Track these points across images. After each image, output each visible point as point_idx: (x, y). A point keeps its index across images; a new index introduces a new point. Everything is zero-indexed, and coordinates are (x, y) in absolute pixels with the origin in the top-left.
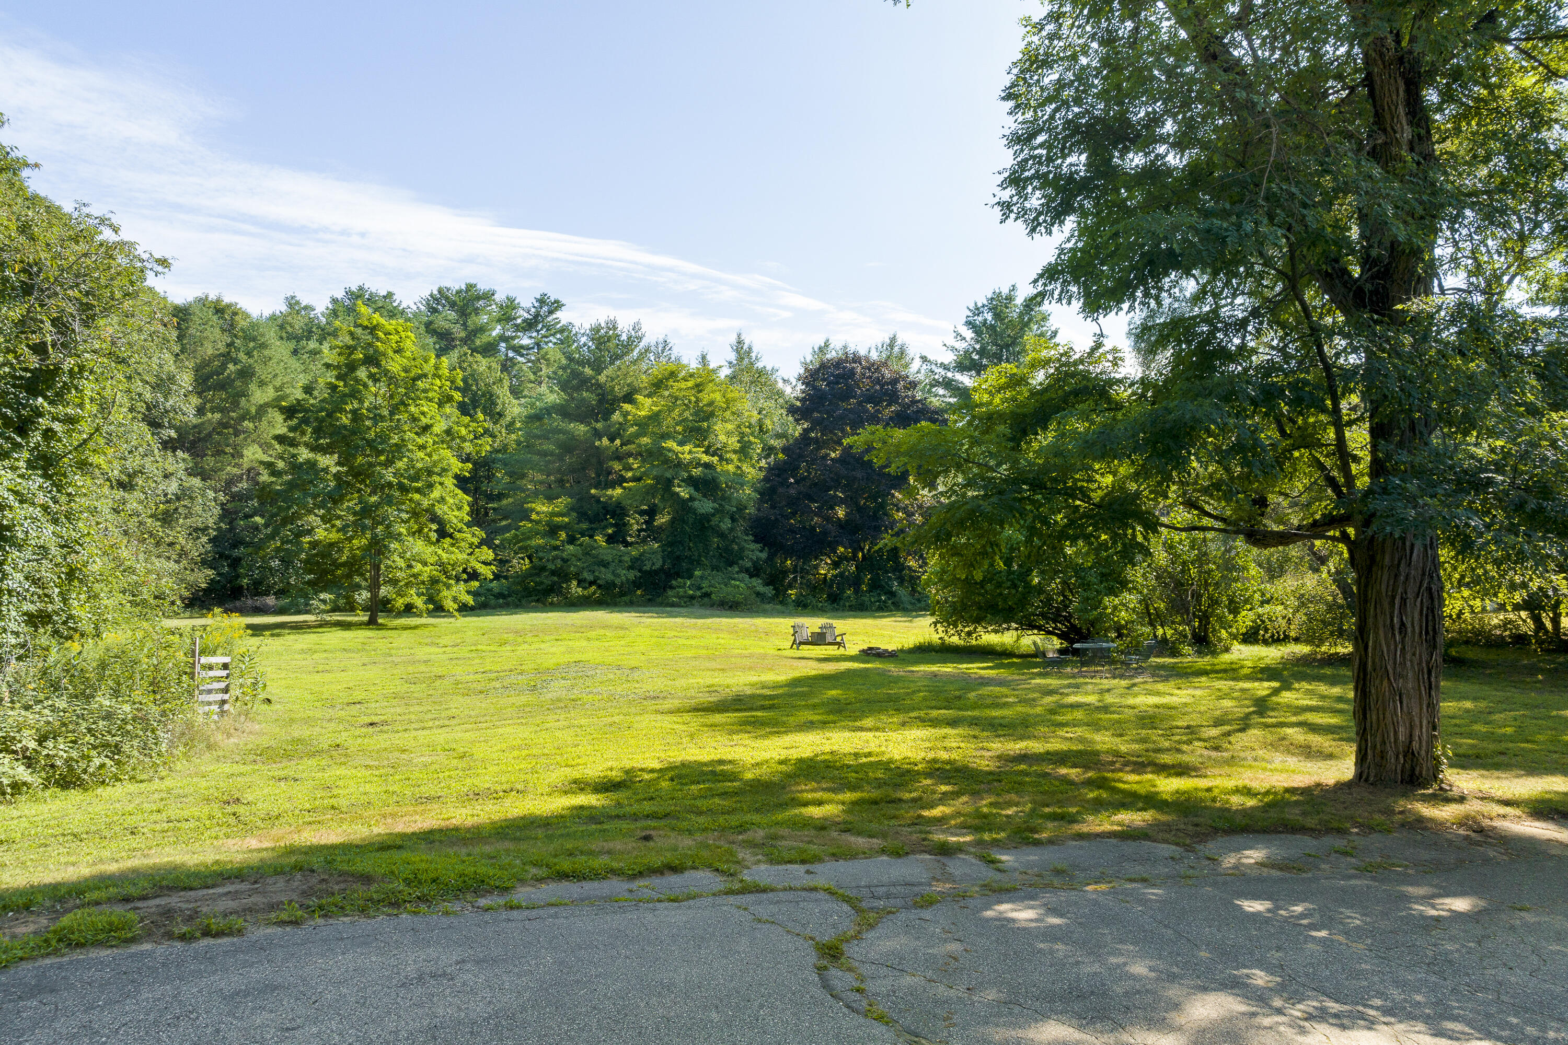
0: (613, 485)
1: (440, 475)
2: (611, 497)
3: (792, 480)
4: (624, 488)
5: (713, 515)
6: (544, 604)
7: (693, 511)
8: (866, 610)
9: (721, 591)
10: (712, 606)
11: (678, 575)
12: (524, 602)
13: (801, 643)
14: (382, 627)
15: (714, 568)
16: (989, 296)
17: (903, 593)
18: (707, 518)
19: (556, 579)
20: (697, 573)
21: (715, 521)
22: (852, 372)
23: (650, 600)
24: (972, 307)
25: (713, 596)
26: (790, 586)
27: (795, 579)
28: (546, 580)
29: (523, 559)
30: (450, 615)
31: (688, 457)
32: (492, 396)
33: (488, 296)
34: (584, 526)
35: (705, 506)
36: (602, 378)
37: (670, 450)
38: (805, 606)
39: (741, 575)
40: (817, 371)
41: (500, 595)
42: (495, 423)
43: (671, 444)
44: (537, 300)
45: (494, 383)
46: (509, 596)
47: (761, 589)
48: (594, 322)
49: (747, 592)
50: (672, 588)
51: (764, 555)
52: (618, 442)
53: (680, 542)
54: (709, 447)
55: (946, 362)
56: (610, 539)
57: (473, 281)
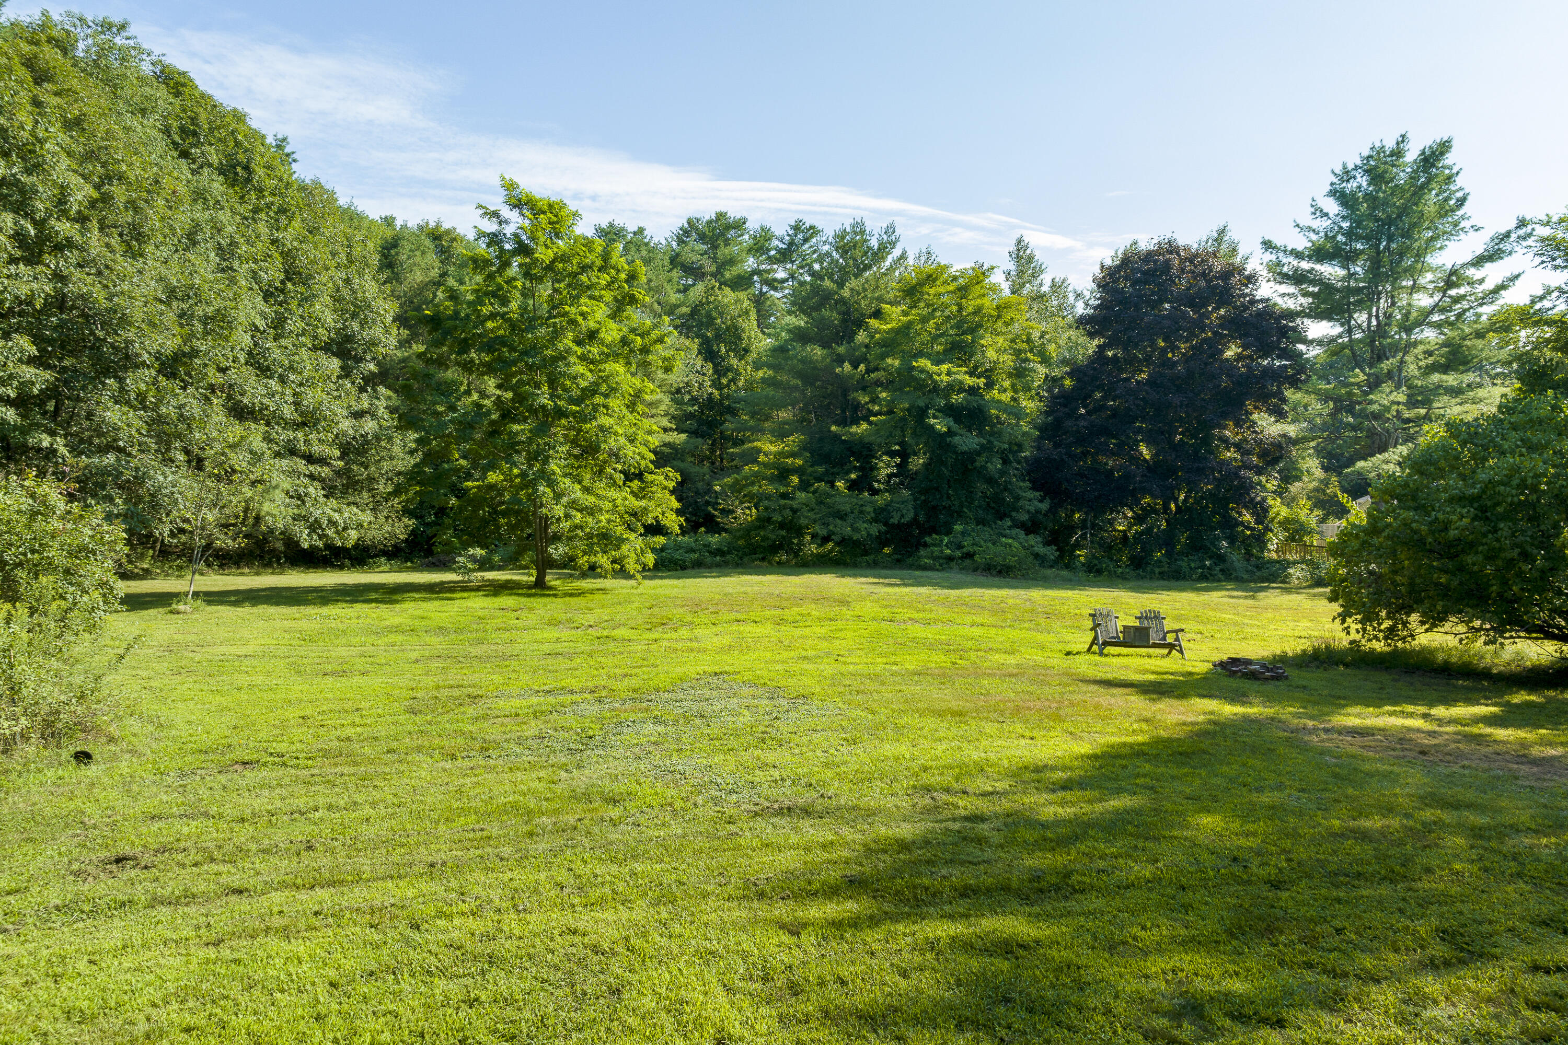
0: (856, 422)
1: (606, 396)
2: (852, 434)
3: (1083, 411)
4: (870, 423)
5: (979, 454)
6: (770, 563)
7: (950, 448)
8: (1184, 578)
9: (988, 551)
10: (975, 570)
11: (933, 530)
12: (746, 559)
13: (1106, 644)
14: (552, 592)
15: (981, 522)
16: (1366, 153)
17: (1236, 558)
18: (970, 457)
19: (784, 533)
20: (958, 528)
21: (980, 461)
22: (1167, 265)
23: (898, 561)
24: (1338, 170)
25: (977, 557)
26: (1077, 546)
27: (1083, 536)
28: (772, 534)
29: (749, 508)
30: (630, 577)
31: (945, 378)
32: (737, 330)
33: (739, 225)
34: (820, 469)
35: (968, 441)
36: (846, 293)
37: (922, 371)
38: (1099, 572)
39: (1015, 531)
40: (1118, 268)
41: (719, 552)
42: (740, 360)
43: (924, 363)
44: (792, 227)
45: (740, 316)
46: (729, 552)
47: (1041, 549)
48: (838, 227)
49: (1022, 553)
50: (926, 545)
51: (1044, 506)
52: (862, 367)
53: (937, 489)
54: (976, 368)
55: (1300, 248)
56: (853, 486)
57: (723, 210)
